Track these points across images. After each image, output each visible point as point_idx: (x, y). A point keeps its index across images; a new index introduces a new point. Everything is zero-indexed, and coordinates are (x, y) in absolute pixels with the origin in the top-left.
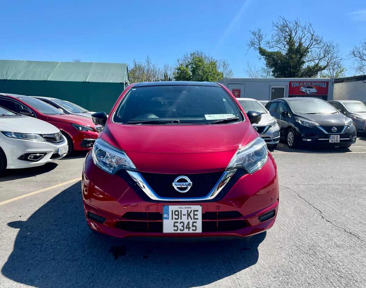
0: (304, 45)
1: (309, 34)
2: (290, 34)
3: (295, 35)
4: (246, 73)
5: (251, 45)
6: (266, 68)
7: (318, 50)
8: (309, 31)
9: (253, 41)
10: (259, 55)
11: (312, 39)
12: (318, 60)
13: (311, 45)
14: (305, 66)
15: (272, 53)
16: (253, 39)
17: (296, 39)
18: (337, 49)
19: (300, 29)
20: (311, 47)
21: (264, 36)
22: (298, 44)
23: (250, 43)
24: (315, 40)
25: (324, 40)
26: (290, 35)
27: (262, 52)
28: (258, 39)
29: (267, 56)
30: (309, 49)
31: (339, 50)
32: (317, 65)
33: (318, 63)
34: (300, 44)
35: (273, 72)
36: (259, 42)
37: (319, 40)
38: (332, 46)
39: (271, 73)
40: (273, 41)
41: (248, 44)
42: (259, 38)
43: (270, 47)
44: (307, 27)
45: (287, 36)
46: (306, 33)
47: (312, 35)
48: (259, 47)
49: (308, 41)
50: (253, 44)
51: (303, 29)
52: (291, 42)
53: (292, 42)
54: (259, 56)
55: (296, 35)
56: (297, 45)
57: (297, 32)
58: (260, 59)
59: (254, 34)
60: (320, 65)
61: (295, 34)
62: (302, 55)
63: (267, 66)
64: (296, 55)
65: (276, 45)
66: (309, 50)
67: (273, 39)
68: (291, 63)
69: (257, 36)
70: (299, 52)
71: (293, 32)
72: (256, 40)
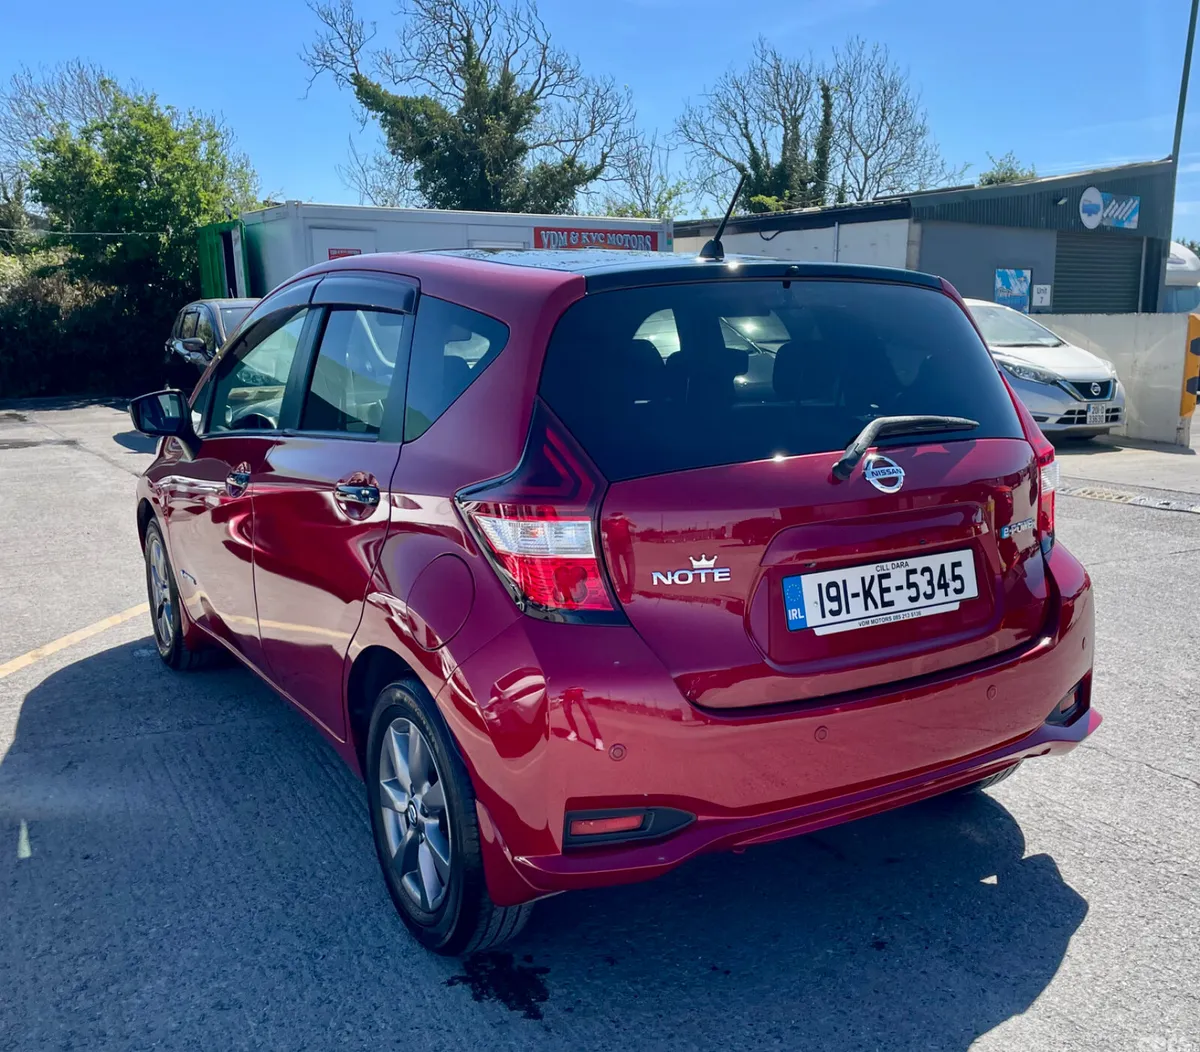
0: (518, 80)
1: (532, 42)
2: (465, 33)
3: (486, 41)
4: (348, 181)
5: (318, 63)
6: (389, 158)
7: (569, 106)
8: (532, 33)
9: (327, 45)
10: (359, 107)
11: (544, 62)
12: (572, 144)
13: (543, 88)
14: (529, 163)
15: (406, 102)
16: (324, 37)
17: (489, 55)
18: (628, 107)
19: (501, 20)
20: (543, 94)
21: (367, 31)
22: (498, 77)
23: (315, 54)
24: (553, 66)
25: (585, 72)
26: (467, 40)
27: (370, 96)
28: (346, 38)
29: (388, 112)
30: (536, 98)
31: (633, 110)
32: (571, 163)
33: (575, 156)
34: (507, 80)
35: (418, 175)
36: (352, 54)
37: (568, 69)
38: (612, 98)
39: (415, 184)
40: (409, 57)
41: (308, 58)
42: (350, 36)
43: (397, 79)
44: (523, 17)
45: (457, 43)
46: (523, 37)
47: (545, 48)
48: (352, 75)
49: (531, 67)
50: (327, 59)
51: (511, 21)
52: (471, 69)
53: (476, 67)
54: (358, 111)
55: (489, 44)
56: (493, 80)
57: (490, 29)
58: (364, 122)
59: (328, 17)
60: (579, 161)
61: (484, 37)
62: (517, 121)
63: (393, 153)
64: (499, 118)
65: (419, 74)
66: (539, 103)
67: (408, 49)
68: (484, 148)
69: (340, 29)
70: (506, 108)
71: (477, 30)
72: (337, 43)
